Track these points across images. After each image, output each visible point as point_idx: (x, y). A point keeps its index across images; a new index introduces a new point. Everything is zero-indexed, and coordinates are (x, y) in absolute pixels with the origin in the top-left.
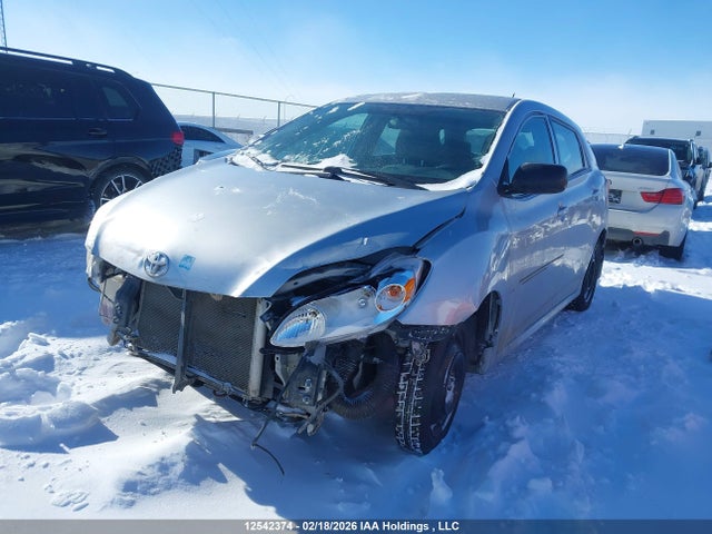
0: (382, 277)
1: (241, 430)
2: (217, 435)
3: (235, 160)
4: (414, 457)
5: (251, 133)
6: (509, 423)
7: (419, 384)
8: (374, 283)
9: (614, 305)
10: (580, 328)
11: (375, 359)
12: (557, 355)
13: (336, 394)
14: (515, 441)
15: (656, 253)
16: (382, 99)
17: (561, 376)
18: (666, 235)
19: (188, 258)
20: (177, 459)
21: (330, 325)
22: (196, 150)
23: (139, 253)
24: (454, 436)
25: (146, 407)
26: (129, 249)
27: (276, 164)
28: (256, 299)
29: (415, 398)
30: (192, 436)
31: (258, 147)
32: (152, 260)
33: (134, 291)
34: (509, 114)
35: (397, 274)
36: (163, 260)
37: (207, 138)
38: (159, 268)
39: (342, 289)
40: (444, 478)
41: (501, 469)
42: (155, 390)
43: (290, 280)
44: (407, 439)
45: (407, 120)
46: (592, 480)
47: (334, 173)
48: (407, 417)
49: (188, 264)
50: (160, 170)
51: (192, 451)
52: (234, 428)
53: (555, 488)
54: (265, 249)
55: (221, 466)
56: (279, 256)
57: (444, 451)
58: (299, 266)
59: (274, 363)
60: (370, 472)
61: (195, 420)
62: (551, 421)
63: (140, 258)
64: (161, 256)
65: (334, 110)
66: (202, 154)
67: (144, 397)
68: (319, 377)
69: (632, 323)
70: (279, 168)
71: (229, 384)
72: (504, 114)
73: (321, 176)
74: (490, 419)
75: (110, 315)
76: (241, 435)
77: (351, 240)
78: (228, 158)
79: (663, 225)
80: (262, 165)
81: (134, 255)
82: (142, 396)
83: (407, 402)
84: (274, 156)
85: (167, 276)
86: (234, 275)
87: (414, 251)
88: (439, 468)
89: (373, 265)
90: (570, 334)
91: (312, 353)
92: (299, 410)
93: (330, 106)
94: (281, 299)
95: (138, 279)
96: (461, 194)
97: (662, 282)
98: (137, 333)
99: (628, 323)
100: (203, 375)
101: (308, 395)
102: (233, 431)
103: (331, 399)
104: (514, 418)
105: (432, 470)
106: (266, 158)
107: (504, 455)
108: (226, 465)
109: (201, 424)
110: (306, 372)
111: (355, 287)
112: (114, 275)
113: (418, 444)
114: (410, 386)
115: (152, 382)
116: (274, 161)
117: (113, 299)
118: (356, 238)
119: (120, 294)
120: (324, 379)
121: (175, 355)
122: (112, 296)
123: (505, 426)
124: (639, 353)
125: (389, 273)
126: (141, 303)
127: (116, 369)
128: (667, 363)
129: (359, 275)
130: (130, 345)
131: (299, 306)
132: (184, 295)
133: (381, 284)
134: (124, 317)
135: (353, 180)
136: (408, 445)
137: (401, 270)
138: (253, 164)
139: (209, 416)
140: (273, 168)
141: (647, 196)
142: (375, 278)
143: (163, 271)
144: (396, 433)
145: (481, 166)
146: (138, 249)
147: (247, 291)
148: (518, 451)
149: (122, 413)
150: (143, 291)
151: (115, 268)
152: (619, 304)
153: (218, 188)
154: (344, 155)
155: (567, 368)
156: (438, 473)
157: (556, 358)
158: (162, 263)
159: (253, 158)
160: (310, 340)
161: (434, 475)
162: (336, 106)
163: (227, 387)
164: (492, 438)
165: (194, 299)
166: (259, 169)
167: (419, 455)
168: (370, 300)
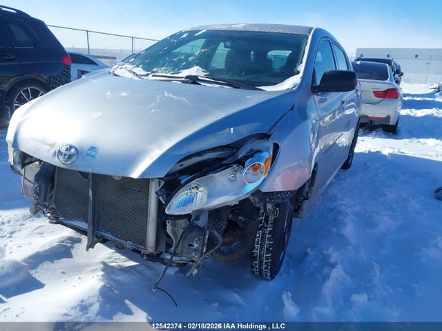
0: (246, 158)
1: (139, 272)
2: (122, 278)
3: (116, 72)
4: (266, 281)
5: (115, 58)
6: (325, 252)
7: (270, 232)
8: (241, 163)
9: (365, 164)
10: (349, 181)
11: (240, 217)
12: (339, 200)
13: (217, 247)
14: (333, 266)
15: (381, 130)
16: (218, 28)
17: (347, 214)
18: (388, 118)
19: (93, 148)
20: (94, 300)
21: (210, 196)
22: (78, 70)
23: (52, 146)
24: (288, 263)
25: (64, 259)
26: (44, 142)
27: (147, 75)
28: (149, 179)
29: (267, 242)
30: (103, 281)
31: (132, 63)
32: (63, 150)
33: (48, 174)
34: (310, 37)
35: (256, 154)
36: (73, 150)
37: (85, 62)
38: (70, 157)
39: (218, 168)
40: (292, 298)
41: (329, 288)
42: (69, 245)
43: (178, 162)
44: (260, 270)
45: (238, 42)
46: (391, 291)
47: (193, 80)
48: (261, 256)
49: (93, 153)
50: (55, 83)
51: (104, 293)
52: (133, 271)
53: (369, 299)
54: (155, 139)
55: (127, 302)
56: (167, 145)
57: (284, 275)
58: (184, 152)
59: (166, 225)
60: (237, 296)
61: (102, 266)
62: (351, 248)
63: (54, 150)
64: (71, 147)
65: (185, 36)
66: (83, 73)
67: (62, 252)
68: (204, 236)
69: (379, 175)
70: (150, 77)
71: (131, 243)
72: (307, 37)
73: (183, 82)
74: (312, 250)
75: (31, 192)
76: (139, 276)
77: (222, 130)
78: (111, 71)
79: (387, 112)
80: (137, 75)
81: (47, 147)
82: (61, 250)
83: (262, 246)
84: (145, 69)
85: (76, 163)
86: (132, 160)
87: (266, 136)
88: (287, 292)
89: (238, 149)
90: (344, 185)
91: (197, 218)
92: (185, 259)
93: (181, 33)
94: (172, 178)
95: (52, 165)
96: (289, 93)
97: (391, 148)
98: (54, 206)
99: (377, 175)
100: (108, 236)
101: (196, 250)
102: (133, 274)
103: (212, 251)
104: (328, 249)
105: (282, 293)
106: (140, 71)
107: (328, 276)
108: (130, 301)
109: (107, 268)
110: (194, 233)
111: (227, 166)
112: (31, 162)
113: (269, 274)
114: (264, 234)
115: (66, 239)
116: (146, 73)
117: (32, 180)
118: (224, 128)
119: (38, 177)
120: (207, 237)
121: (86, 222)
122: (32, 178)
123: (322, 254)
124: (391, 196)
125: (251, 154)
126: (55, 183)
127: (37, 231)
128: (410, 201)
129: (229, 157)
130: (49, 215)
131: (187, 183)
132: (90, 177)
133: (247, 163)
134: (42, 194)
135: (208, 85)
136: (261, 274)
137: (259, 151)
138: (130, 75)
139: (112, 262)
140: (146, 78)
141: (377, 94)
142: (241, 159)
143: (74, 159)
144: (253, 267)
145: (298, 73)
146: (51, 142)
147: (144, 173)
148: (337, 273)
149: (46, 265)
150: (56, 174)
151: (32, 157)
152: (368, 164)
153: (109, 93)
154: (198, 67)
155: (349, 209)
156: (287, 295)
157: (340, 202)
158: (72, 153)
159: (130, 71)
160: (196, 209)
161: (284, 297)
162: (186, 32)
163: (129, 244)
164: (315, 264)
165: (98, 180)
166: (136, 78)
167: (268, 280)
168: (238, 175)
